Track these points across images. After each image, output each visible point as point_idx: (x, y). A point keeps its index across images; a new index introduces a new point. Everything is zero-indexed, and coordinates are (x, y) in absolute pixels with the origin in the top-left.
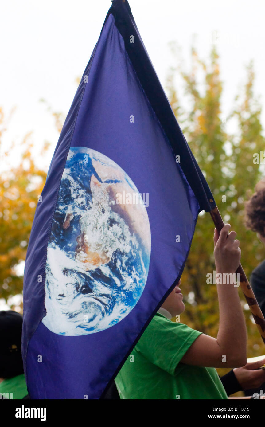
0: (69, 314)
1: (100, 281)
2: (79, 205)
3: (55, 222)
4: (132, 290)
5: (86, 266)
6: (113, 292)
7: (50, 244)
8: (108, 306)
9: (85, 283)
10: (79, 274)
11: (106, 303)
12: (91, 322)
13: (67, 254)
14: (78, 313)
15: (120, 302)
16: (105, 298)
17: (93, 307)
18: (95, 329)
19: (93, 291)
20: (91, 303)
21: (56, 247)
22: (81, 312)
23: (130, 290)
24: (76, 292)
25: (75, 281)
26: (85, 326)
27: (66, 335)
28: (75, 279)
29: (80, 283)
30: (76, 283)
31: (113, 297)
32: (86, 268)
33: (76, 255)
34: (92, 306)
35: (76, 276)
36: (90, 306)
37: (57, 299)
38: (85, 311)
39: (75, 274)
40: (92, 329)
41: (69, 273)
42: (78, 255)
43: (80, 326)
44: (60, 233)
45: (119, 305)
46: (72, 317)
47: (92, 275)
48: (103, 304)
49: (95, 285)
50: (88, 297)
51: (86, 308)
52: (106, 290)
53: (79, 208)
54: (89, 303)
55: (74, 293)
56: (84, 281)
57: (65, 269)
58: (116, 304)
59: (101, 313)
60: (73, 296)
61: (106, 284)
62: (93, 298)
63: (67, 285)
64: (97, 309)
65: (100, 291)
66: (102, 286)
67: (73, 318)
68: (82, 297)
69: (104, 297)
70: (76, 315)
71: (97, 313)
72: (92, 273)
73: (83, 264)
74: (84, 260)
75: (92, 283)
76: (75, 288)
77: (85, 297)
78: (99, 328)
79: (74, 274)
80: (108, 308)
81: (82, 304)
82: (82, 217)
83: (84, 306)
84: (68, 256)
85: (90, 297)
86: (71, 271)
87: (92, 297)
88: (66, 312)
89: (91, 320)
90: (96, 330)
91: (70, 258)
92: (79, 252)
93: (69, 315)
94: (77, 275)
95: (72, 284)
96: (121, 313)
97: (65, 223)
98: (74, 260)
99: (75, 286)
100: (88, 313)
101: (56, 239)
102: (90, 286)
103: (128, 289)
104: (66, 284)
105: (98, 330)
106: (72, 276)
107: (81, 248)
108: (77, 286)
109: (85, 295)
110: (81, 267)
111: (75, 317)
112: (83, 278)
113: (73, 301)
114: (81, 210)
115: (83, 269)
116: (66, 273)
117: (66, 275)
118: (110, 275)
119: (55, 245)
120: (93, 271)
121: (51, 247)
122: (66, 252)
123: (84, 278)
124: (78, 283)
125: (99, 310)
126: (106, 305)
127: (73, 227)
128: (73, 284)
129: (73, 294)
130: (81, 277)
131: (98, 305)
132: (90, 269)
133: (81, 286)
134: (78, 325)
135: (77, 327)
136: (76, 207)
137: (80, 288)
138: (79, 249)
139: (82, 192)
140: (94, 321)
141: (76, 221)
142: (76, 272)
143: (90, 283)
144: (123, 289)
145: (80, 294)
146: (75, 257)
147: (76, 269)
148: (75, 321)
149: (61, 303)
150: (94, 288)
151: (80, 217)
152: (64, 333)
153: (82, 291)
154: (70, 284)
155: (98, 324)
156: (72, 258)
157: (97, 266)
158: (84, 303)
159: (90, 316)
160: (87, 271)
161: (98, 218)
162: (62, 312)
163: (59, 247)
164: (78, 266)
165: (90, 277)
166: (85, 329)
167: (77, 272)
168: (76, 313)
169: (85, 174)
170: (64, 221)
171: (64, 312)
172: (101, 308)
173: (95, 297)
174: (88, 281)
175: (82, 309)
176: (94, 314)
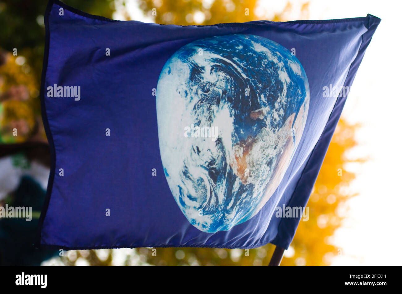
0: (186, 169)
1: (227, 186)
2: (273, 118)
3: (250, 100)
4: (225, 223)
5: (233, 162)
6: (221, 205)
7: (232, 108)
8: (209, 208)
9: (219, 169)
10: (224, 158)
11: (211, 204)
12: (188, 199)
13: (233, 133)
14: (191, 179)
15: (213, 218)
16: (214, 201)
17: (202, 192)
18: (184, 207)
19: (216, 183)
20: (205, 187)
21: (232, 116)
22: (193, 182)
23: (225, 221)
24: (207, 164)
25: (216, 157)
26: (183, 194)
27: (167, 178)
28: (217, 156)
29: (217, 164)
30: (214, 160)
31: (217, 209)
32: (232, 163)
33: (237, 144)
34: (203, 190)
35: (220, 155)
36: (202, 189)
37: (193, 146)
38: (196, 185)
39: (222, 153)
40: (183, 203)
41: (219, 145)
42: (238, 147)
43: (181, 188)
44: (245, 113)
45: (212, 219)
46: (185, 175)
47: (229, 173)
48: (209, 202)
49: (222, 182)
50: (209, 181)
51: (198, 185)
52: (222, 197)
53: (271, 119)
54: (204, 186)
55: (206, 162)
56: (220, 167)
57: (221, 139)
58: (212, 215)
59: (201, 204)
60: (202, 163)
61: (226, 194)
62: (211, 188)
63: (209, 151)
64: (202, 197)
65: (219, 191)
66: (223, 191)
67: (184, 177)
68: (206, 174)
69: (215, 199)
70: (188, 177)
71: (199, 200)
72: (231, 172)
73: (234, 157)
74: (238, 156)
75: (222, 178)
76: (209, 161)
77: (207, 177)
78: (186, 211)
79: (221, 151)
80: (207, 210)
81: (200, 177)
82: (265, 128)
83: (199, 182)
84: (232, 136)
85: (209, 182)
86: (222, 147)
87: (211, 185)
88: (186, 165)
89: (190, 197)
90: (183, 209)
91: (232, 140)
92: (241, 146)
93: (186, 171)
94: (222, 156)
95: (212, 155)
96: (203, 224)
97: (255, 112)
98: (233, 145)
99: (212, 160)
100: (195, 190)
101: (238, 112)
102: (219, 177)
103: (226, 218)
104: (209, 148)
105: (184, 211)
106: (218, 151)
107: (245, 146)
108: (212, 162)
109: (208, 176)
110: (231, 156)
111: (187, 178)
112: (222, 164)
113: (198, 166)
114: (270, 123)
115: (230, 160)
116: (217, 142)
117: (216, 143)
118: (234, 192)
119: (233, 114)
120: (232, 172)
121: (230, 111)
122: (234, 131)
123: (223, 166)
124: (216, 162)
125: (202, 201)
126: (210, 205)
127: (256, 125)
128: (212, 157)
129: (204, 163)
130: (222, 162)
131: (206, 196)
132: (233, 168)
133: (214, 166)
134: (181, 186)
135: (179, 186)
136: (270, 115)
137: (212, 167)
138: (243, 144)
139: (282, 112)
140: (191, 201)
141: (261, 124)
142: (224, 153)
143: (221, 175)
144: (225, 214)
145: (207, 169)
146: (235, 144)
147: (227, 152)
148: (184, 180)
149: (191, 153)
150: (219, 183)
151: (265, 126)
152: (168, 175)
153: (211, 170)
154: (211, 152)
155: (189, 207)
156: (233, 142)
157: (237, 174)
158: (202, 180)
159: (194, 194)
160: (230, 165)
161: (270, 146)
162: (185, 161)
163: (234, 120)
164: (230, 152)
165: (227, 172)
166: (181, 196)
167: (224, 155)
168: (190, 177)
169: (294, 105)
170: (255, 110)
171: (186, 162)
172: (204, 202)
173: (212, 189)
174: (222, 171)
175: (196, 181)
176: (196, 197)
